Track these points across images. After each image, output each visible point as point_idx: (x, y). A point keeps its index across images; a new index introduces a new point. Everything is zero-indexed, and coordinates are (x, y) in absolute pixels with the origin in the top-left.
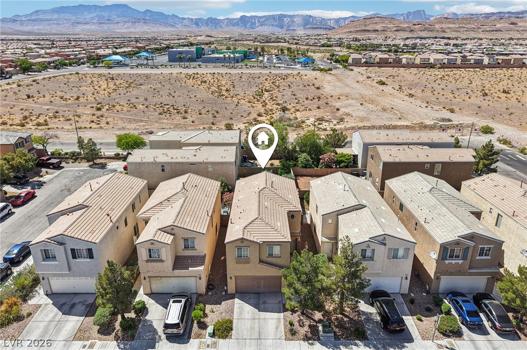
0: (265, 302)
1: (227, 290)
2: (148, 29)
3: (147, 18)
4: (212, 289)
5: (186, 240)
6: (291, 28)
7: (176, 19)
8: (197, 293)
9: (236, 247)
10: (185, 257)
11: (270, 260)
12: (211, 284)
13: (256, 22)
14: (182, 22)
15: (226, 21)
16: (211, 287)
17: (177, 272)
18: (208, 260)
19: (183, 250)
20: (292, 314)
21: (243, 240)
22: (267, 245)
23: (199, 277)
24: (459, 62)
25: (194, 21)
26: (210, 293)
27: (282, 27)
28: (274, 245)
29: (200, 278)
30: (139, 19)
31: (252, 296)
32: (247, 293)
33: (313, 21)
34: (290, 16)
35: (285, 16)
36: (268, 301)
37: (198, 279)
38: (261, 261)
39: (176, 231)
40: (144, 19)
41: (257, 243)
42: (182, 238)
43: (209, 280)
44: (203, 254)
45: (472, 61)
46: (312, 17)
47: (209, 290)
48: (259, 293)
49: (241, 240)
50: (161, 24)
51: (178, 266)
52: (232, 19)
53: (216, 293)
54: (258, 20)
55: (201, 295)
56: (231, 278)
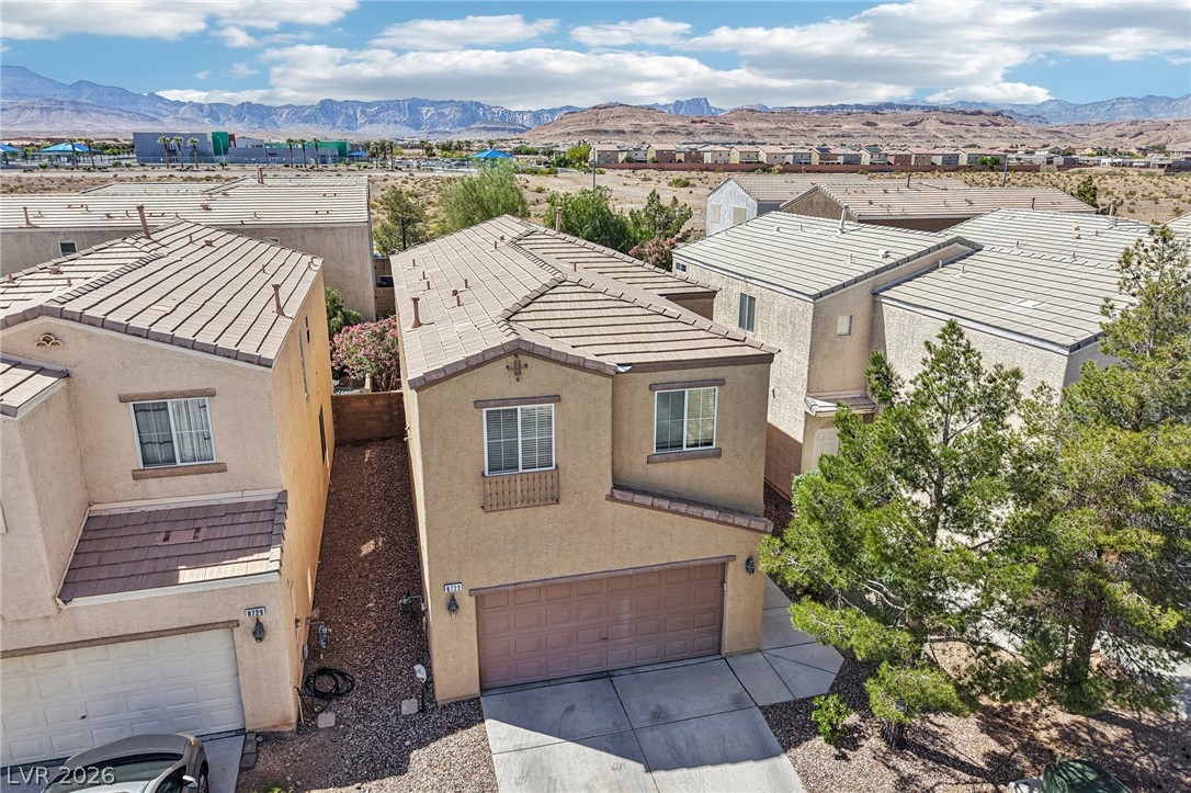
0: (659, 717)
1: (430, 681)
2: (87, 126)
3: (83, 99)
4: (337, 694)
5: (148, 409)
6: (437, 129)
7: (159, 105)
8: (242, 731)
9: (478, 404)
10: (151, 519)
11: (670, 473)
12: (324, 671)
13: (359, 114)
14: (177, 112)
15: (287, 111)
16: (326, 685)
17: (98, 610)
18: (301, 524)
19: (137, 476)
20: (844, 757)
21: (524, 359)
22: (652, 388)
23: (248, 622)
24: (815, 160)
25: (206, 109)
26: (326, 720)
27: (417, 126)
28: (691, 384)
29: (259, 632)
30: (62, 103)
31: (575, 693)
32: (547, 682)
33: (484, 114)
34: (433, 104)
35: (423, 103)
36: (673, 706)
37: (243, 637)
38: (623, 487)
39: (77, 347)
40: (74, 103)
41: (599, 370)
42: (124, 399)
43: (312, 650)
44: (269, 494)
45: (841, 160)
46: (482, 106)
47: (319, 704)
48: (607, 675)
49: (510, 360)
50: (120, 116)
51: (104, 573)
52: (300, 107)
53: (364, 714)
54: (363, 112)
55: (268, 738)
56: (453, 605)
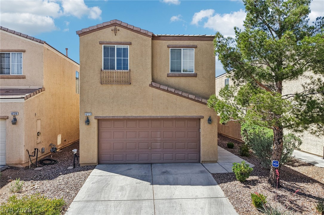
0: (165, 173)
9: (101, 43)
11: (176, 82)
20: (248, 187)
21: (118, 28)
22: (168, 46)
23: (11, 118)
28: (184, 46)
31: (135, 167)
32: (125, 164)
37: (9, 123)
38: (155, 82)
41: (146, 33)
44: (38, 88)
48: (151, 164)
49: (113, 28)
56: (88, 122)
